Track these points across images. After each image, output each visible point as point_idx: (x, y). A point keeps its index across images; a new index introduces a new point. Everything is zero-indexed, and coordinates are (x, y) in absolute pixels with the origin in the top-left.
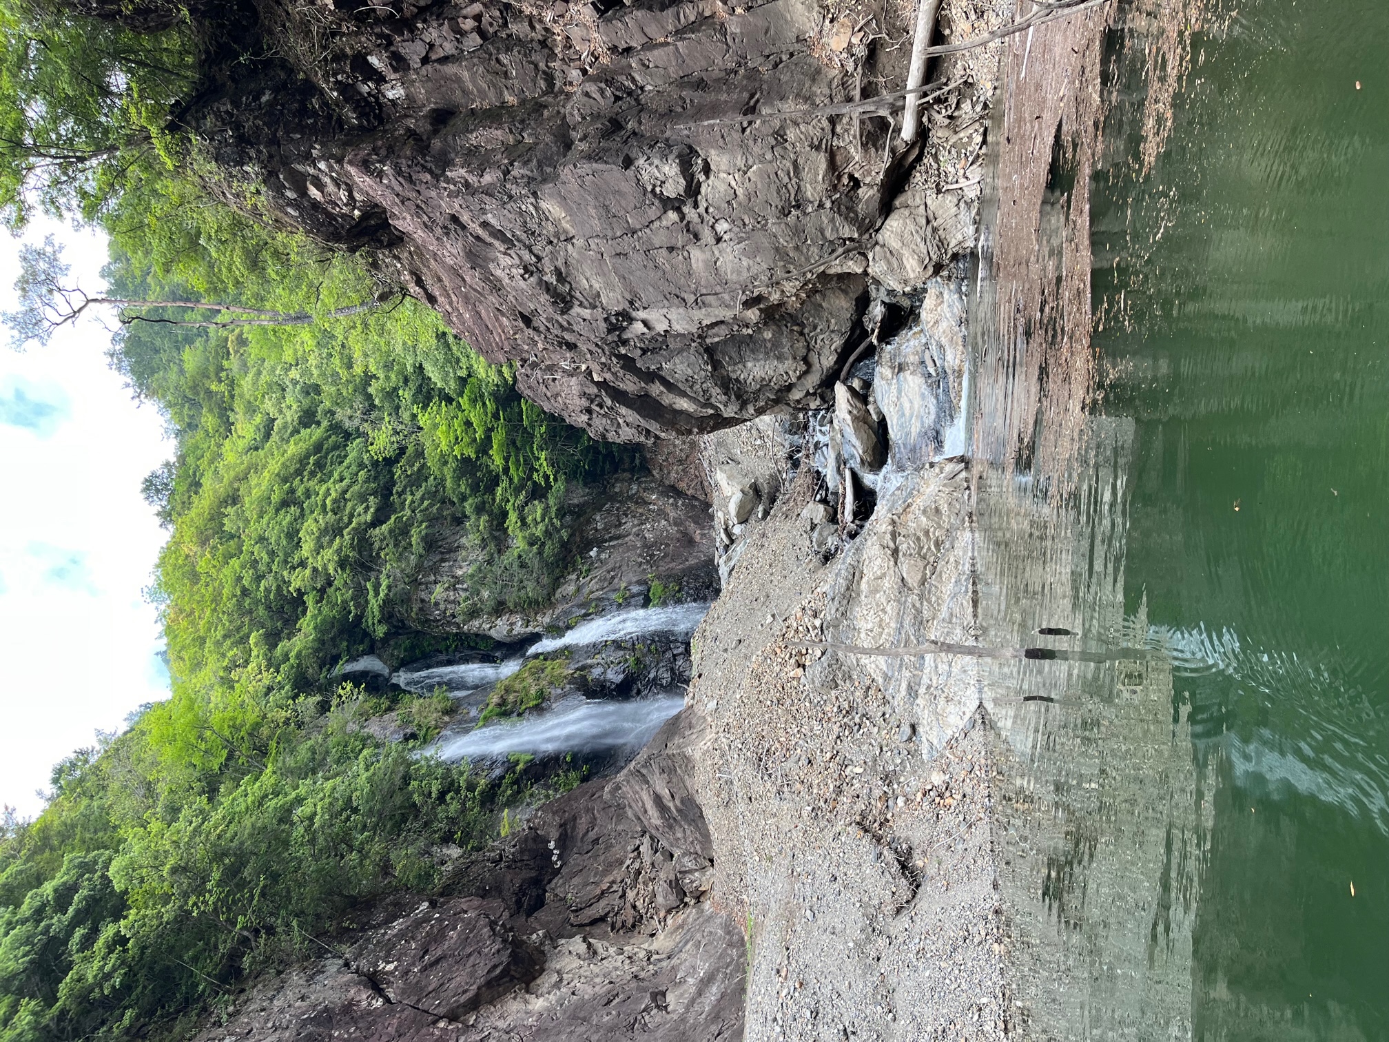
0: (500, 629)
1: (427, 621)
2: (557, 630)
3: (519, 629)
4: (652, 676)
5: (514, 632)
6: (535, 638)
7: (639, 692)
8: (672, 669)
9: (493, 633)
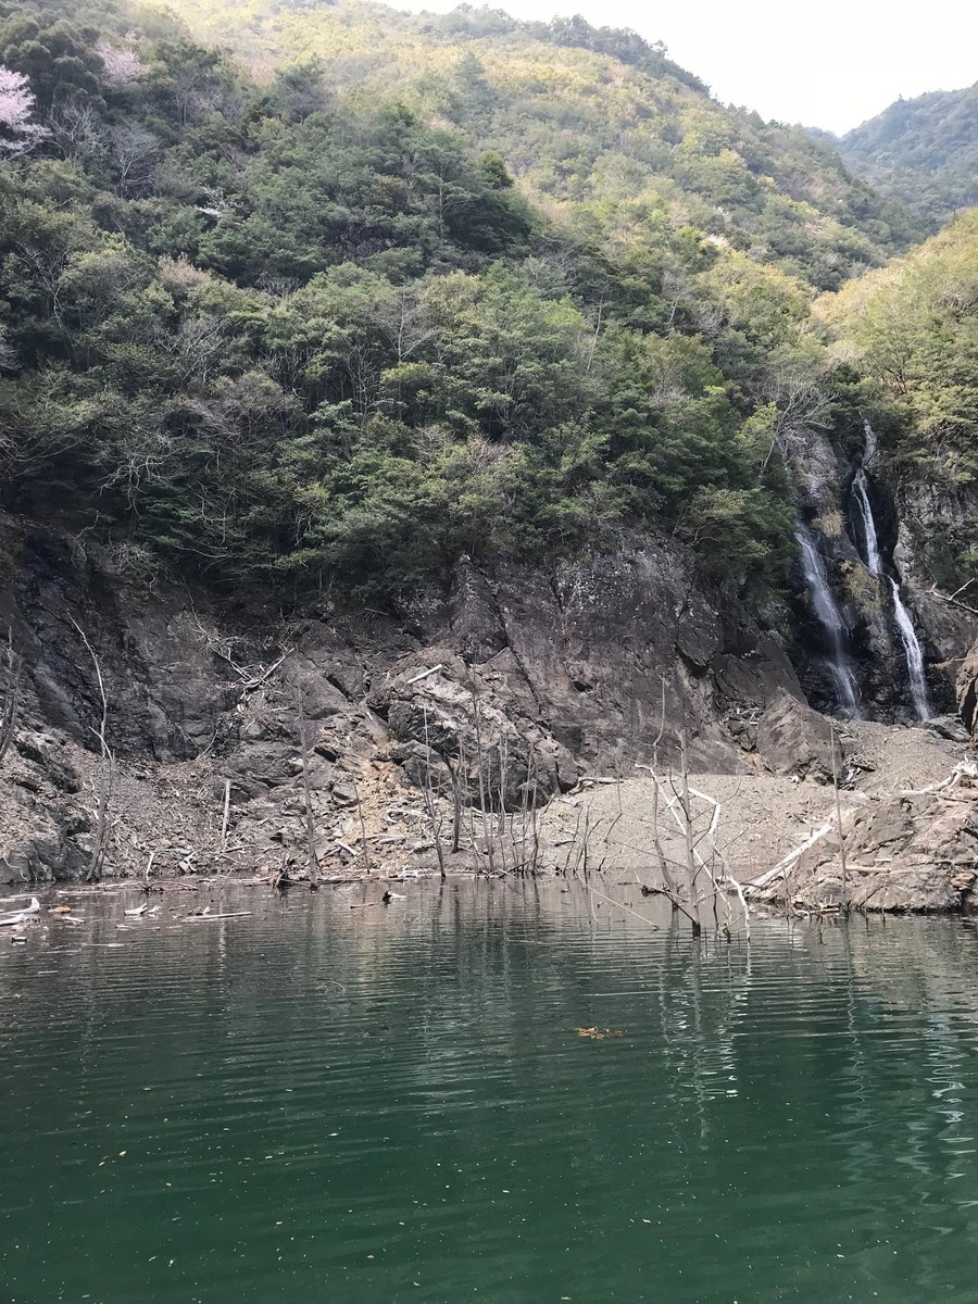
0: (902, 550)
1: (904, 494)
2: (905, 595)
3: (904, 566)
4: (875, 671)
5: (900, 562)
6: (899, 580)
7: (862, 663)
8: (881, 685)
9: (899, 545)
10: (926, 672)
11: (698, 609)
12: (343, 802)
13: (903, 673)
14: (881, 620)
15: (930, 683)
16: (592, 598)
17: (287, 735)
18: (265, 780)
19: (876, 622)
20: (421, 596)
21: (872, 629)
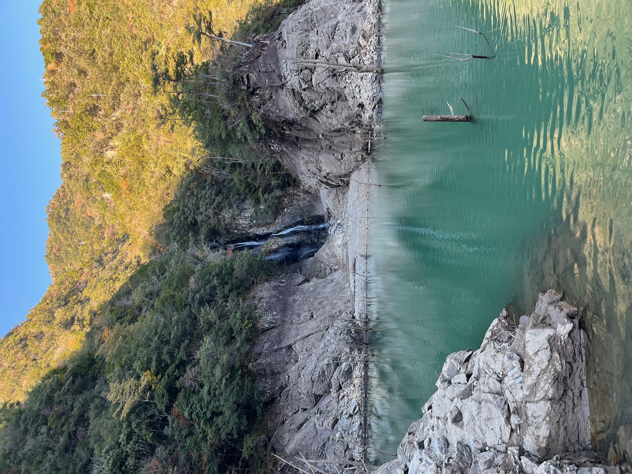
0: (259, 231)
1: (237, 229)
3: (266, 231)
5: (264, 232)
6: (271, 233)
9: (257, 233)
10: (308, 225)
11: (282, 278)
12: (357, 408)
13: (308, 232)
14: (286, 239)
15: (312, 224)
16: (274, 313)
17: (324, 445)
18: (345, 451)
19: (287, 241)
20: (265, 387)
21: (289, 242)
